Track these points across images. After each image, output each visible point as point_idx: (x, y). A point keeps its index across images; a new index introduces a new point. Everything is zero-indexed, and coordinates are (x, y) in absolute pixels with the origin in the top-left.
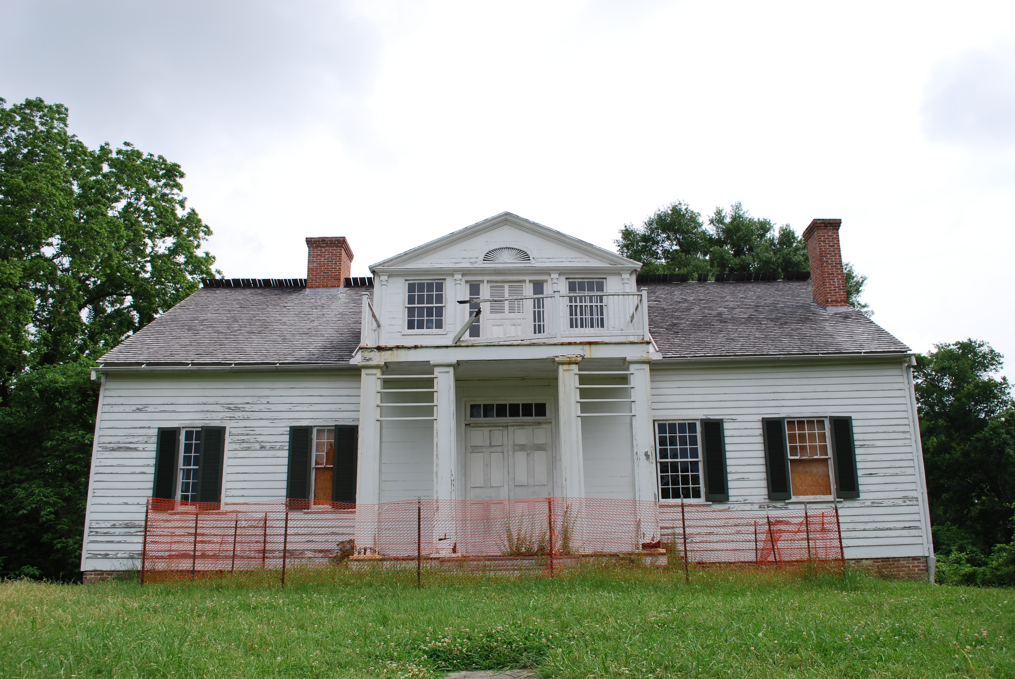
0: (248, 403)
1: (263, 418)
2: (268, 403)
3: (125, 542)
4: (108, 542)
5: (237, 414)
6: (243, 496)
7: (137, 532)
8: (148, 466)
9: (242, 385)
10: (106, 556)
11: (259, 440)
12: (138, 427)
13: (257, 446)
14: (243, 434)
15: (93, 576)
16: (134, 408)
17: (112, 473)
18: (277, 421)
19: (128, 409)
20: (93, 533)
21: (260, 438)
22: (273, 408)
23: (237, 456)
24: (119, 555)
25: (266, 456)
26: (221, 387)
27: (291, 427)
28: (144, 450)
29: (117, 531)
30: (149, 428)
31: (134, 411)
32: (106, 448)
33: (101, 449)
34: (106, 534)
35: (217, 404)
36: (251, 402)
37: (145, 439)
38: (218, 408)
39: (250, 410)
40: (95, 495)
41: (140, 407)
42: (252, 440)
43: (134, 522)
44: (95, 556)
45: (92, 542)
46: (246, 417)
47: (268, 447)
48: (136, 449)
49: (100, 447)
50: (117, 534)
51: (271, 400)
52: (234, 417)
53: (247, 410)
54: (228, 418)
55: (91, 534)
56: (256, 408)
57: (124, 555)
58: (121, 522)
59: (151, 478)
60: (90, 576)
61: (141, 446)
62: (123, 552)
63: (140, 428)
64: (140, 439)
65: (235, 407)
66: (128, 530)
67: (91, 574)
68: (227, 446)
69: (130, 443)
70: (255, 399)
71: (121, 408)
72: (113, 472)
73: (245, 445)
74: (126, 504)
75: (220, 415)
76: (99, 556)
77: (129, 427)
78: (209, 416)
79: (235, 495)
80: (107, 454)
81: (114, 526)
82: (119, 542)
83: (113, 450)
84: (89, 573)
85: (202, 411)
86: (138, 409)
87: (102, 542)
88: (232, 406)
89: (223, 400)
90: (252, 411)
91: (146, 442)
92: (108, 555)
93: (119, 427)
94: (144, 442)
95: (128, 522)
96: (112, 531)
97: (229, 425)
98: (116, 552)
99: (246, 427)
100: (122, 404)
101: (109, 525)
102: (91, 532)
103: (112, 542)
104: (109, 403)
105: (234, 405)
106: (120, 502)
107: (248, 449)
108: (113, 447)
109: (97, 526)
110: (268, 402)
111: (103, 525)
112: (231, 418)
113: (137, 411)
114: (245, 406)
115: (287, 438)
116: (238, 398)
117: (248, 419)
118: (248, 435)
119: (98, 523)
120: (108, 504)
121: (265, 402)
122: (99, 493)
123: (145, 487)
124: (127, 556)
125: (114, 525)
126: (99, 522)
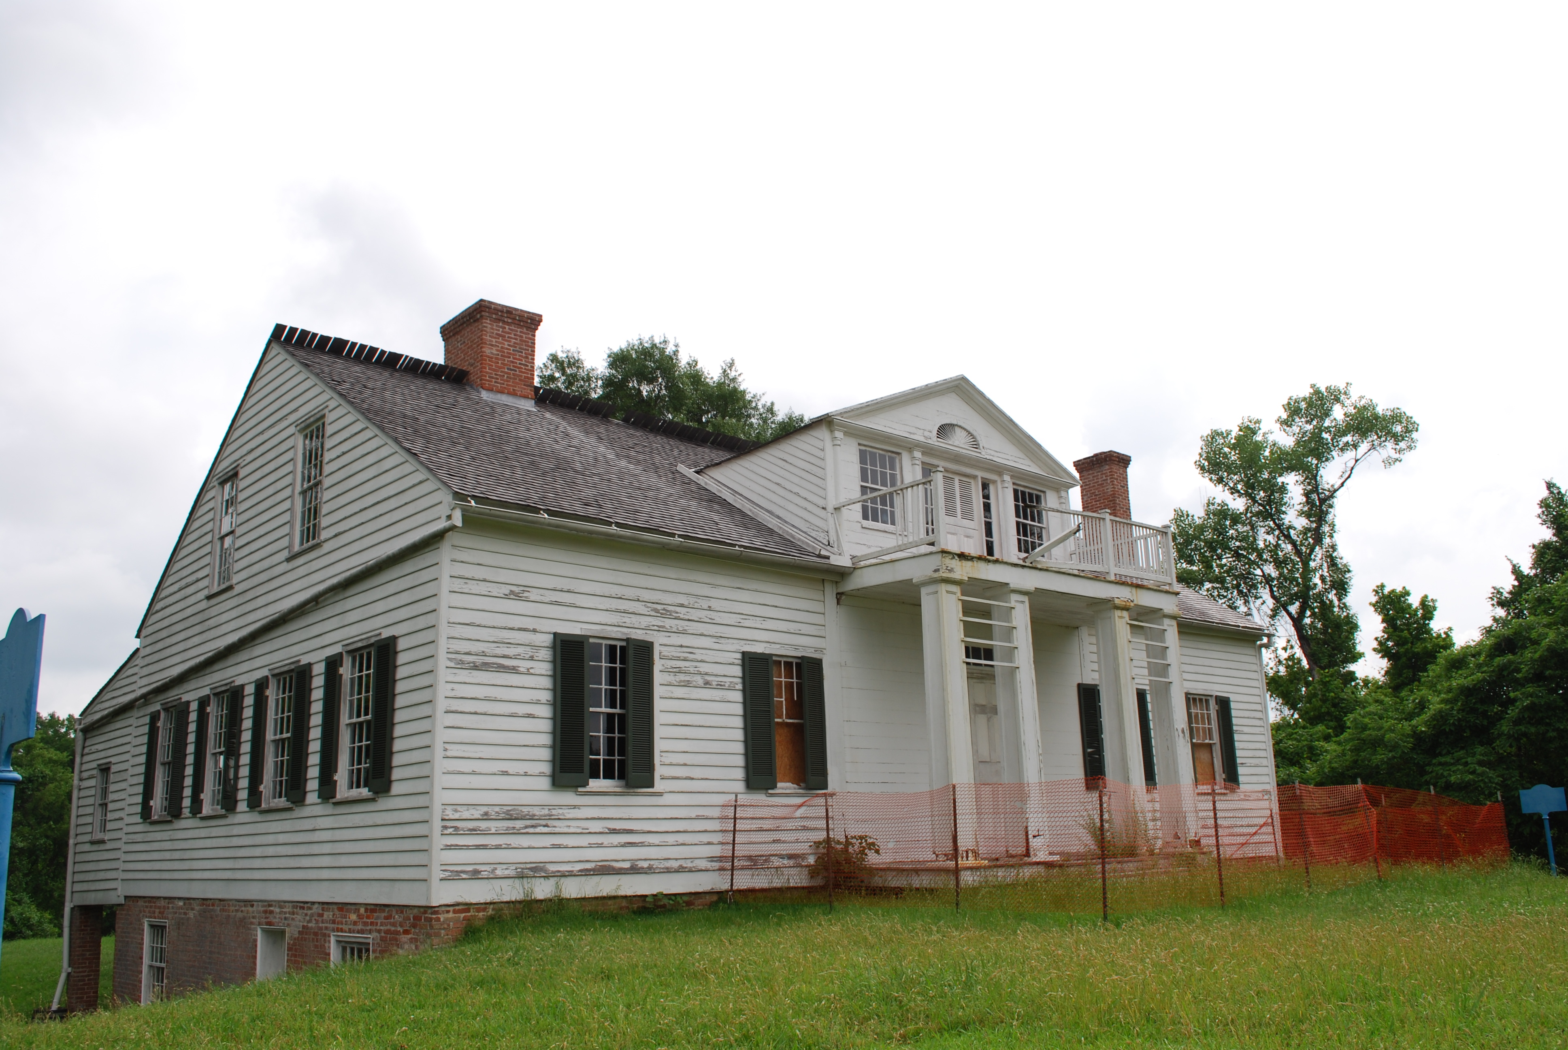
0: (682, 605)
1: (705, 633)
2: (710, 609)
3: (509, 847)
4: (478, 847)
5: (668, 623)
6: (685, 765)
7: (526, 827)
8: (538, 702)
9: (671, 572)
10: (475, 875)
11: (701, 670)
12: (516, 627)
13: (699, 680)
14: (678, 659)
15: (451, 915)
16: (506, 590)
17: (476, 713)
18: (722, 641)
19: (496, 590)
20: (450, 830)
21: (704, 668)
22: (718, 618)
23: (672, 696)
24: (499, 872)
25: (713, 698)
26: (642, 572)
27: (743, 653)
28: (528, 673)
29: (493, 826)
30: (534, 631)
31: (506, 597)
32: (462, 662)
33: (452, 665)
34: (473, 832)
35: (638, 600)
36: (686, 603)
37: (529, 652)
38: (639, 607)
39: (687, 617)
40: (449, 754)
41: (516, 589)
42: (692, 670)
43: (520, 808)
44: (455, 876)
45: (449, 847)
46: (681, 629)
47: (714, 683)
48: (514, 670)
49: (450, 659)
50: (493, 831)
51: (714, 604)
52: (663, 627)
53: (682, 616)
54: (656, 628)
55: (446, 832)
56: (695, 614)
57: (507, 872)
58: (497, 809)
59: (546, 726)
60: (446, 915)
61: (523, 665)
62: (505, 866)
63: (520, 629)
64: (520, 650)
65: (664, 609)
66: (510, 824)
67: (448, 912)
68: (658, 677)
69: (504, 657)
70: (692, 600)
71: (483, 588)
72: (479, 711)
73: (682, 677)
74: (505, 773)
75: (645, 621)
76: (464, 876)
77: (500, 625)
78: (629, 620)
79: (674, 762)
80: (464, 675)
81: (486, 817)
82: (498, 847)
83: (475, 667)
84: (444, 909)
85: (618, 611)
86: (512, 592)
87: (467, 847)
88: (659, 607)
89: (646, 595)
90: (689, 620)
91: (532, 658)
92: (479, 872)
93: (483, 623)
94: (527, 656)
95: (510, 808)
96: (483, 825)
97: (658, 640)
98: (493, 866)
99: (681, 646)
100: (485, 580)
101: (477, 814)
102: (445, 827)
103: (484, 847)
104: (461, 574)
105: (663, 606)
106: (495, 770)
107: (687, 684)
108: (474, 663)
109: (457, 816)
110: (710, 607)
111: (466, 815)
112: (661, 629)
113: (512, 597)
114: (678, 609)
115: (738, 671)
116: (667, 594)
117: (684, 632)
118: (685, 660)
119: (456, 811)
120: (474, 773)
121: (706, 607)
122: (454, 751)
123: (535, 743)
124: (512, 873)
125: (486, 814)
126: (459, 808)
